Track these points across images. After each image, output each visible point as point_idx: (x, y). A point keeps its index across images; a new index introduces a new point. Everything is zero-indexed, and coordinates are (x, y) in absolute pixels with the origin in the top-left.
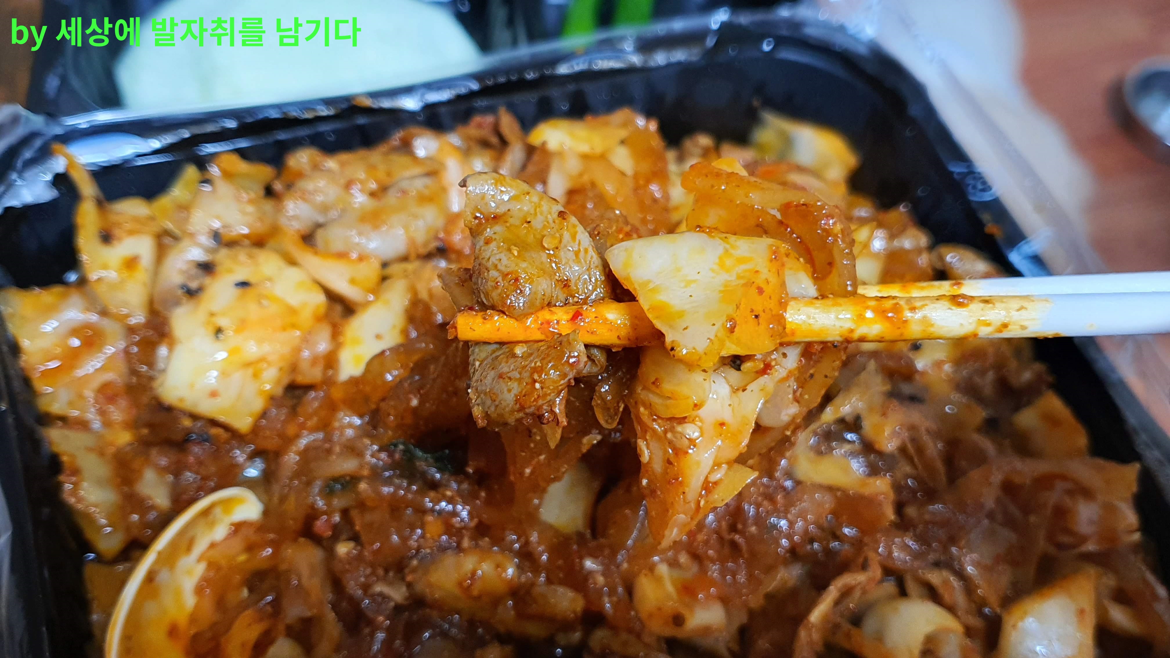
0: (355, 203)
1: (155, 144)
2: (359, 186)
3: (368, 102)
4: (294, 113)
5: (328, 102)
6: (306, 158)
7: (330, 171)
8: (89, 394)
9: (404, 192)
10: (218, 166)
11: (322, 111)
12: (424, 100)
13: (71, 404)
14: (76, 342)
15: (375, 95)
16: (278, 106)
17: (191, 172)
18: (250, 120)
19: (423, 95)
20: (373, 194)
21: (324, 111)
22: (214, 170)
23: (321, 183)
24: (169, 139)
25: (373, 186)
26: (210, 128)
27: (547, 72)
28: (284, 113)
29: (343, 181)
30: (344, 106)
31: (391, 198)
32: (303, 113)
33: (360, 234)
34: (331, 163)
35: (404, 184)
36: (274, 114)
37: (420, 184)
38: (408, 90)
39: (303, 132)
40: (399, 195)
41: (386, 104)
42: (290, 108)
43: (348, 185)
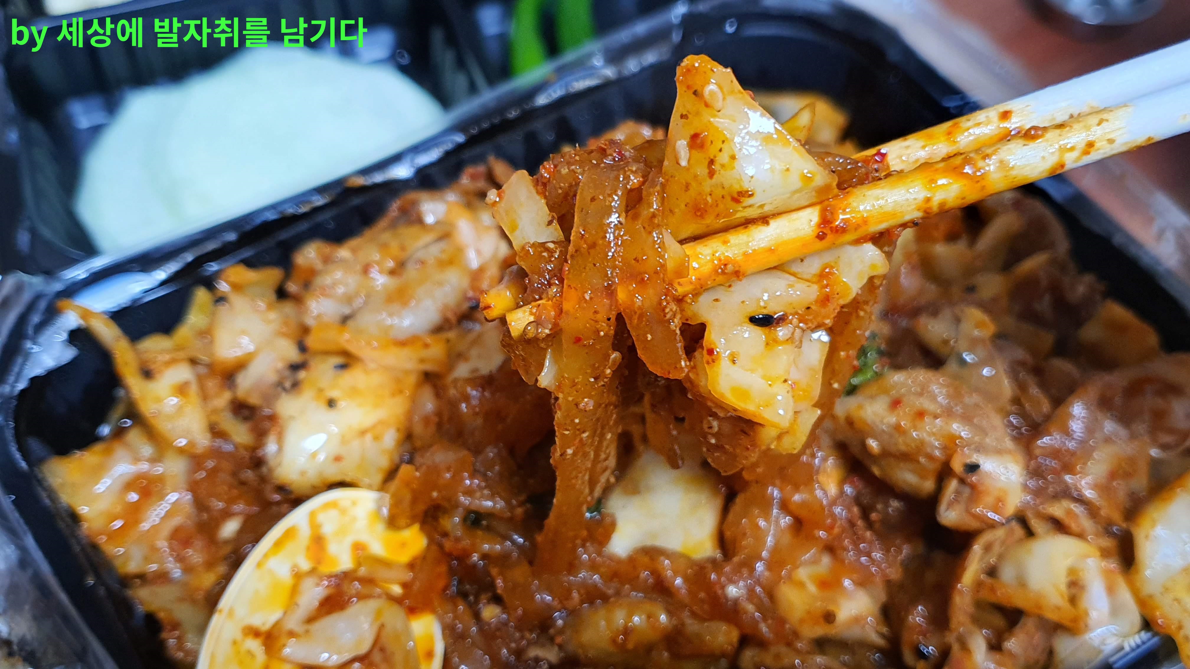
0: (378, 286)
1: (161, 275)
2: (377, 267)
3: (361, 181)
4: (290, 210)
5: (321, 190)
6: (313, 253)
7: (343, 261)
8: (163, 544)
9: (422, 263)
10: (227, 282)
11: (318, 201)
12: (415, 166)
13: (147, 560)
14: (134, 497)
15: (366, 171)
16: (273, 207)
17: (201, 295)
18: (248, 228)
19: (412, 160)
20: (392, 273)
21: (319, 201)
22: (223, 287)
23: (338, 275)
24: (172, 267)
25: (391, 264)
26: (211, 246)
27: (527, 107)
28: (281, 213)
29: (359, 267)
30: (338, 190)
31: (412, 272)
32: (300, 208)
33: (391, 315)
34: (344, 252)
35: (420, 255)
36: (271, 216)
37: (435, 250)
38: (396, 159)
39: (303, 226)
40: (418, 267)
41: (378, 178)
42: (286, 206)
43: (366, 270)
